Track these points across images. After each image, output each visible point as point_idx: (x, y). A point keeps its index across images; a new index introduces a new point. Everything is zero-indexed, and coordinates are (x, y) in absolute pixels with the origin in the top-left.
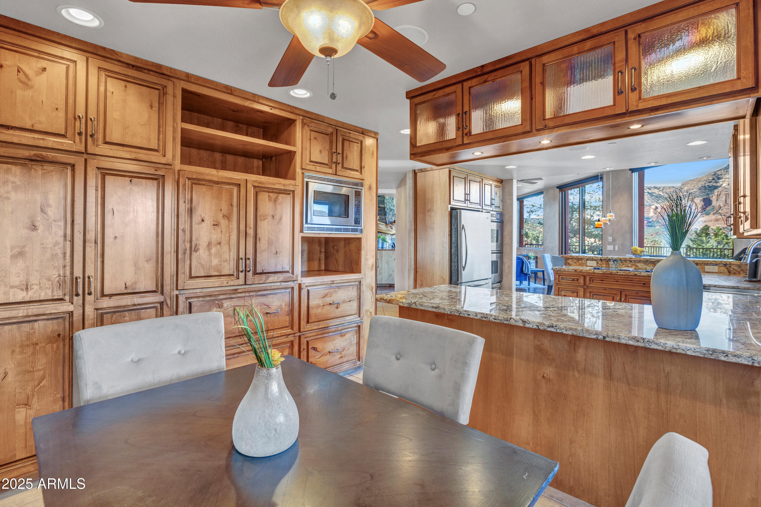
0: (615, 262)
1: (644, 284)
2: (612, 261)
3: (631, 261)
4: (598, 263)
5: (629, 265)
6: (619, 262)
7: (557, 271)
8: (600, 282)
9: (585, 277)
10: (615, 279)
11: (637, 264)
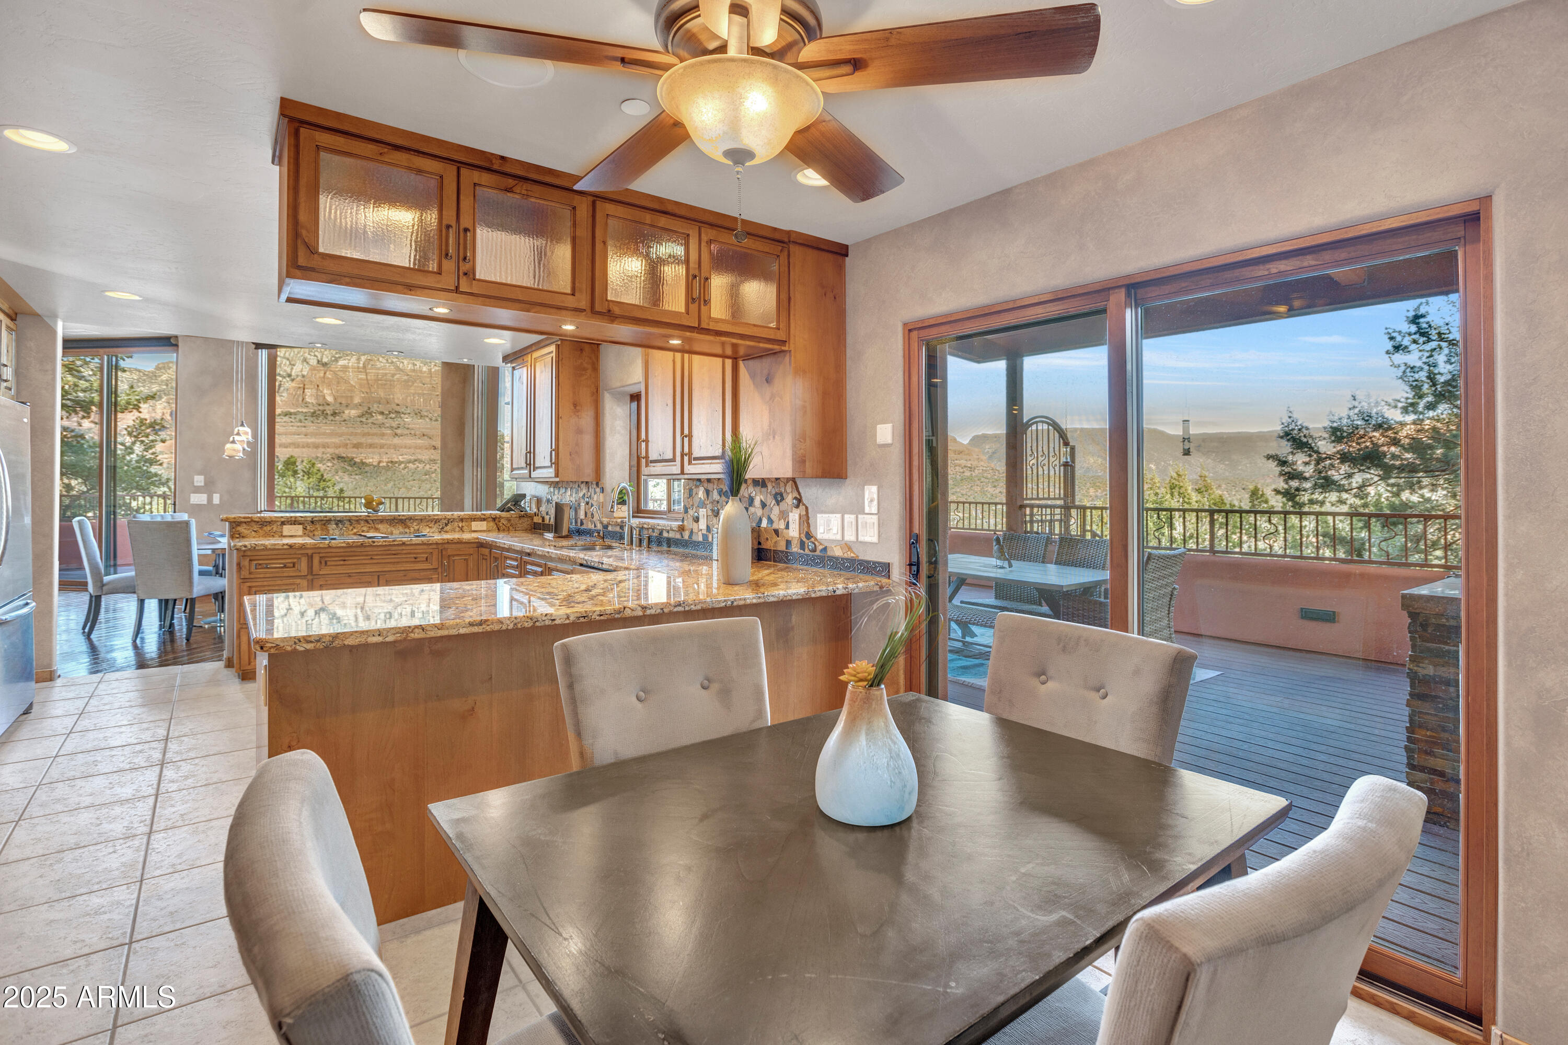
0: (340, 526)
1: (415, 558)
2: (333, 523)
3: (367, 521)
4: (305, 529)
5: (365, 529)
6: (347, 523)
7: (245, 551)
8: (342, 563)
9: (310, 558)
10: (367, 555)
11: (377, 526)
